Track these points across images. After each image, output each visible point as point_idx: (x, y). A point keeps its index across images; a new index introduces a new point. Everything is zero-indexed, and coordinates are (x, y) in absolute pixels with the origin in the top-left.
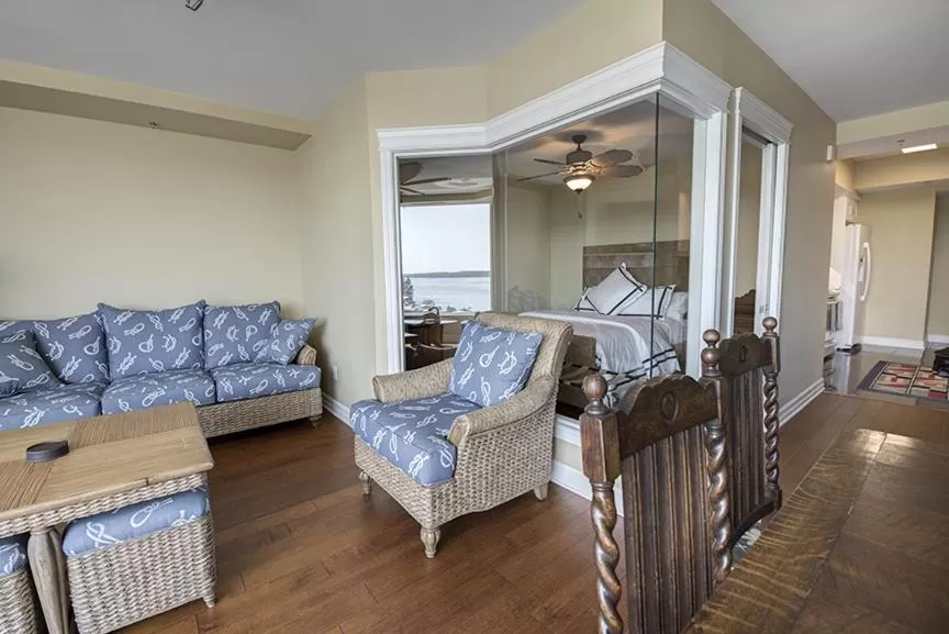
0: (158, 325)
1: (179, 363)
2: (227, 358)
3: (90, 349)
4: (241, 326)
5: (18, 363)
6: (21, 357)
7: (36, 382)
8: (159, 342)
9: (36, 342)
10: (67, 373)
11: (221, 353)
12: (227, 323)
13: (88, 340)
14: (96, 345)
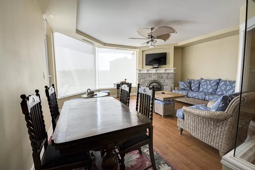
0: (208, 83)
1: (210, 91)
2: (220, 93)
3: (197, 86)
4: (227, 86)
5: (185, 86)
6: (186, 85)
7: (187, 89)
8: (207, 86)
9: (190, 83)
10: (192, 89)
11: (219, 92)
12: (223, 85)
13: (197, 84)
14: (198, 85)
